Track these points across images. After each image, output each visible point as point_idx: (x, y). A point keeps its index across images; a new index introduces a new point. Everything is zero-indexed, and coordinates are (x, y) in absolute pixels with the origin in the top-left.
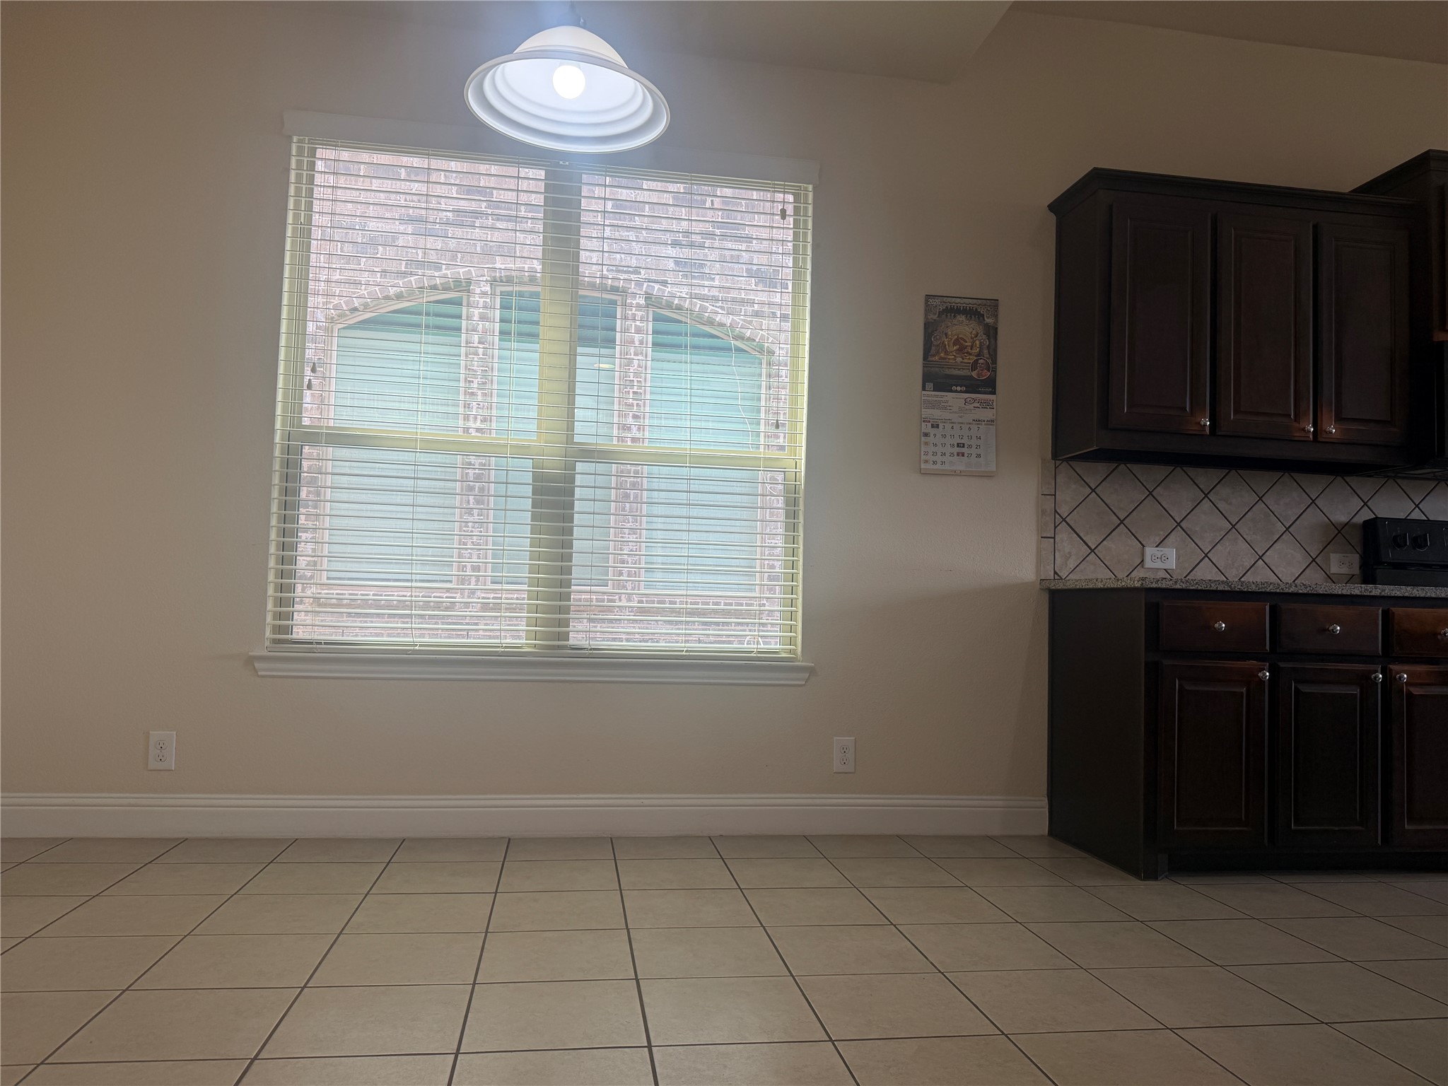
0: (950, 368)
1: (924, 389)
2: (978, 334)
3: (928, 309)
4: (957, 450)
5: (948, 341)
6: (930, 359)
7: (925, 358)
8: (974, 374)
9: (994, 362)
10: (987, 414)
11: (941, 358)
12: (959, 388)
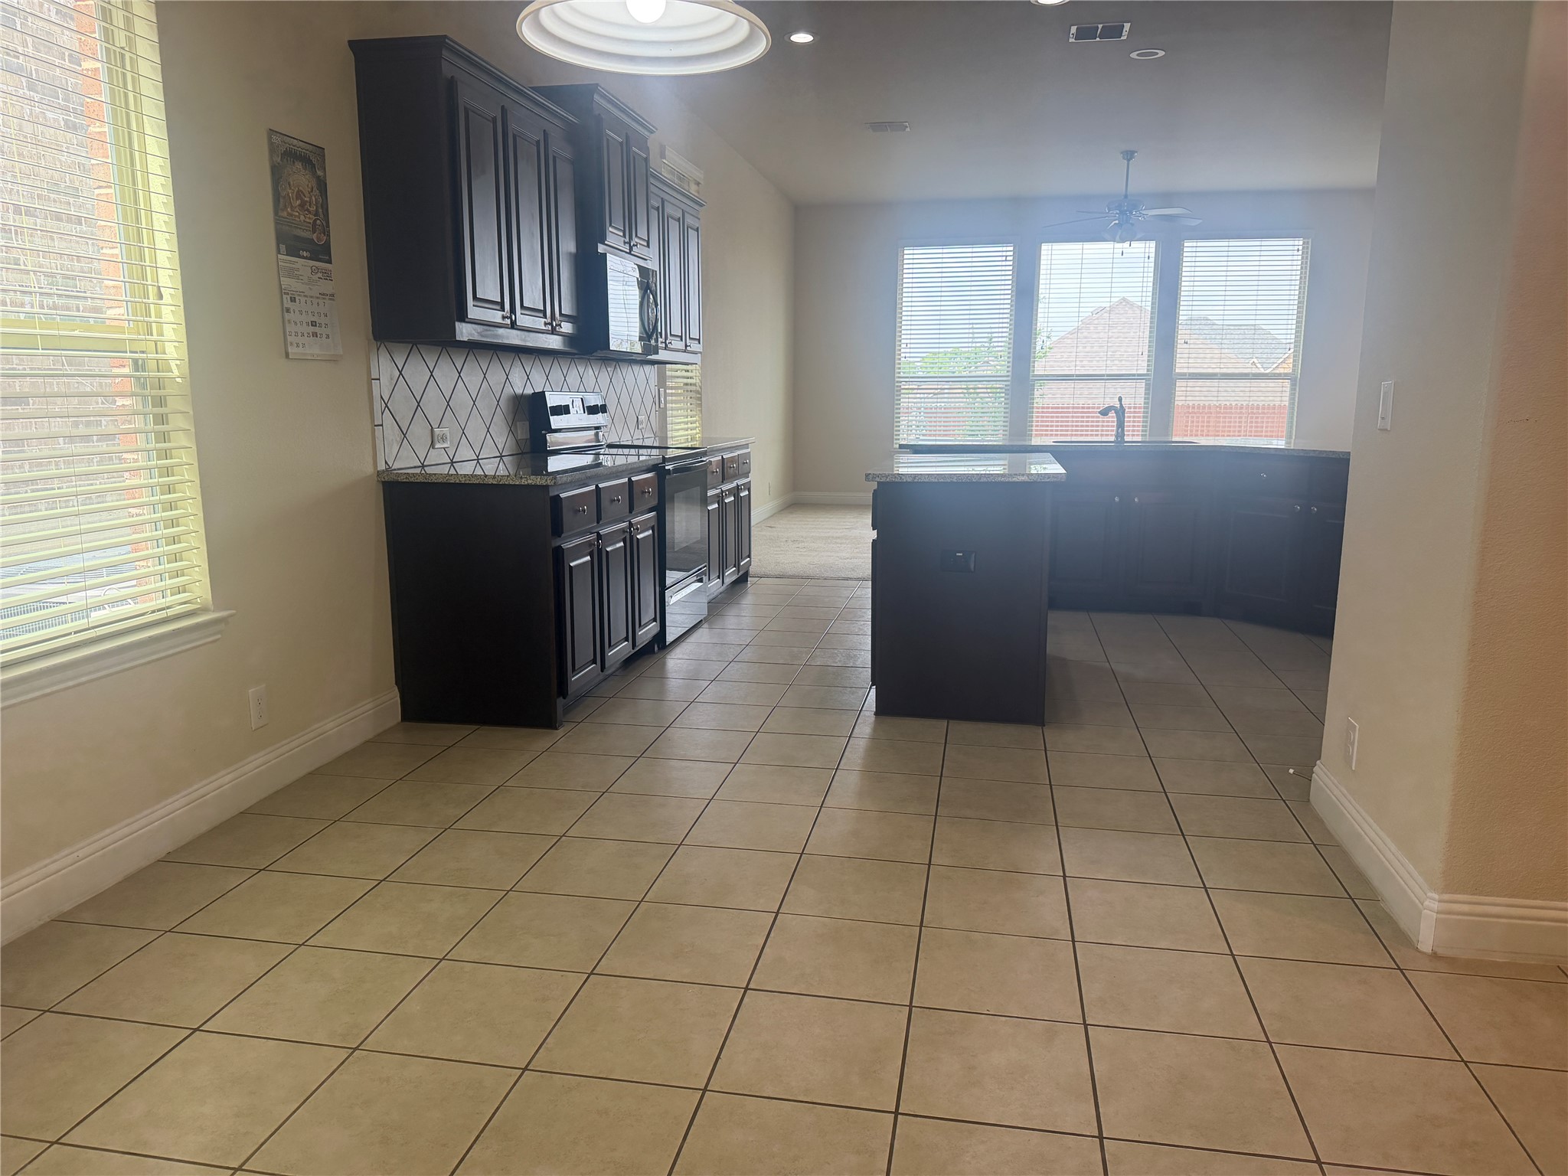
0: (297, 228)
1: (279, 252)
2: (312, 188)
3: (272, 149)
4: (312, 329)
5: (292, 193)
6: (280, 214)
7: (276, 213)
8: (314, 236)
9: (328, 226)
10: (327, 287)
11: (289, 214)
12: (305, 254)
